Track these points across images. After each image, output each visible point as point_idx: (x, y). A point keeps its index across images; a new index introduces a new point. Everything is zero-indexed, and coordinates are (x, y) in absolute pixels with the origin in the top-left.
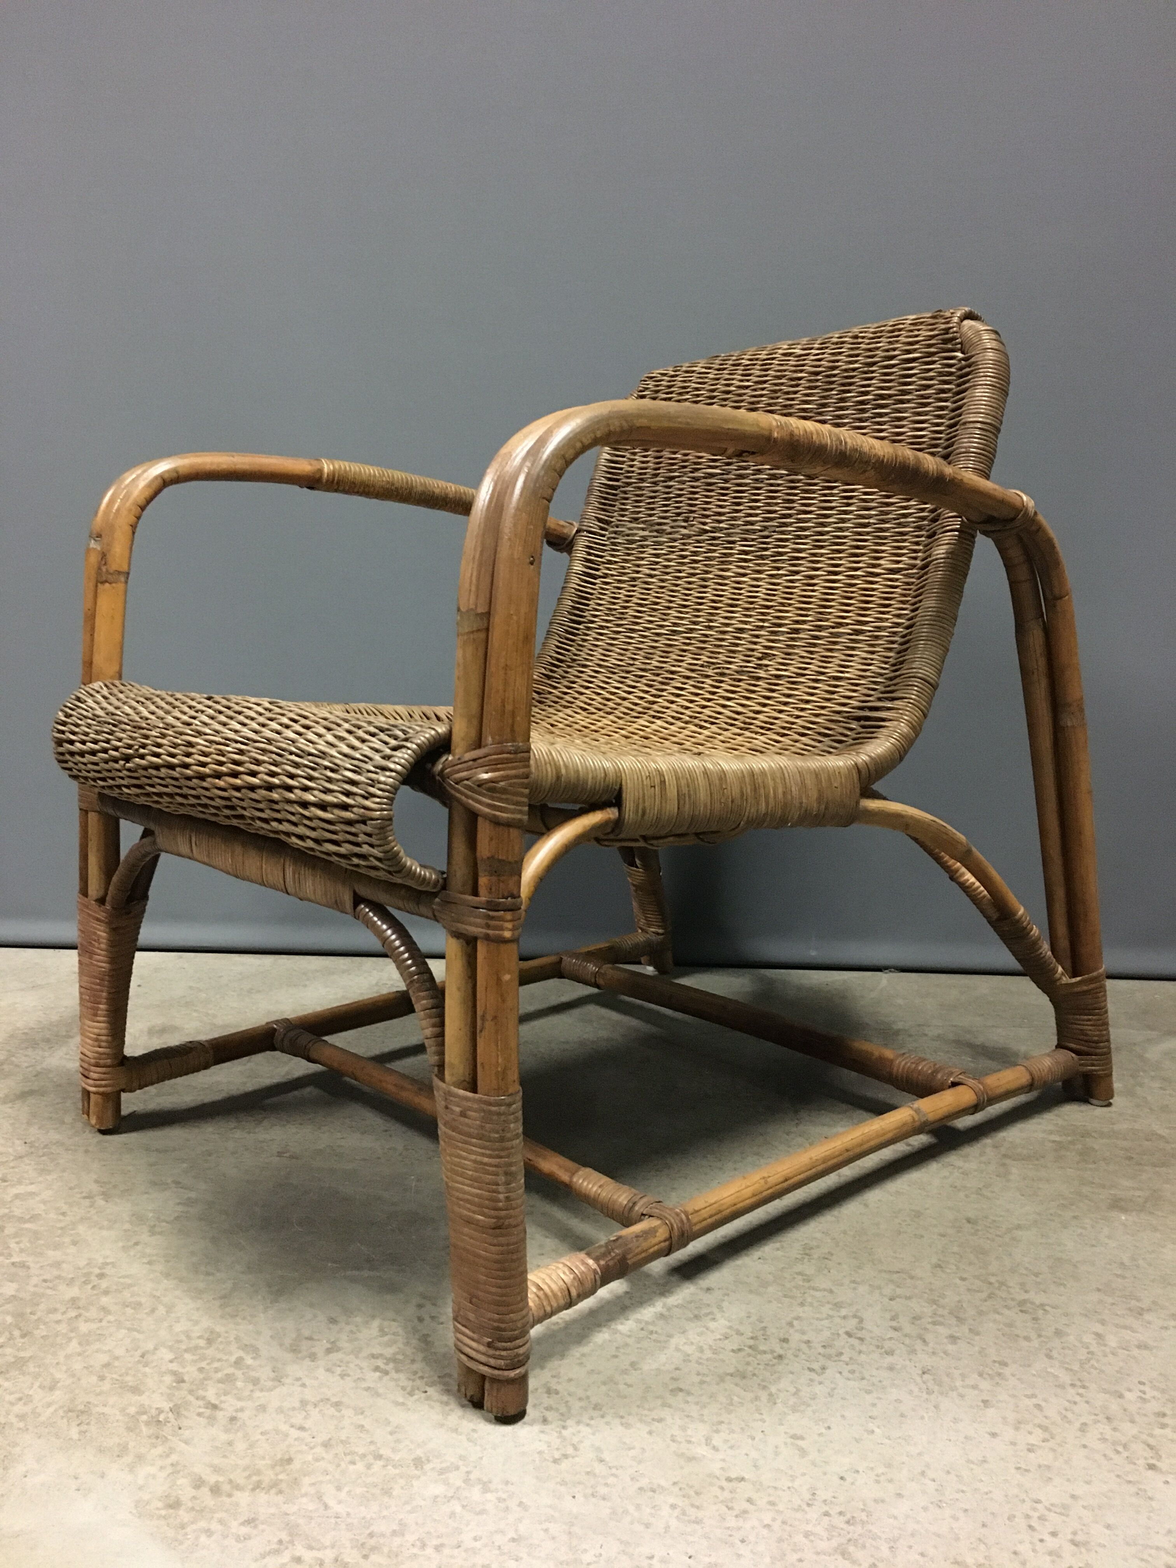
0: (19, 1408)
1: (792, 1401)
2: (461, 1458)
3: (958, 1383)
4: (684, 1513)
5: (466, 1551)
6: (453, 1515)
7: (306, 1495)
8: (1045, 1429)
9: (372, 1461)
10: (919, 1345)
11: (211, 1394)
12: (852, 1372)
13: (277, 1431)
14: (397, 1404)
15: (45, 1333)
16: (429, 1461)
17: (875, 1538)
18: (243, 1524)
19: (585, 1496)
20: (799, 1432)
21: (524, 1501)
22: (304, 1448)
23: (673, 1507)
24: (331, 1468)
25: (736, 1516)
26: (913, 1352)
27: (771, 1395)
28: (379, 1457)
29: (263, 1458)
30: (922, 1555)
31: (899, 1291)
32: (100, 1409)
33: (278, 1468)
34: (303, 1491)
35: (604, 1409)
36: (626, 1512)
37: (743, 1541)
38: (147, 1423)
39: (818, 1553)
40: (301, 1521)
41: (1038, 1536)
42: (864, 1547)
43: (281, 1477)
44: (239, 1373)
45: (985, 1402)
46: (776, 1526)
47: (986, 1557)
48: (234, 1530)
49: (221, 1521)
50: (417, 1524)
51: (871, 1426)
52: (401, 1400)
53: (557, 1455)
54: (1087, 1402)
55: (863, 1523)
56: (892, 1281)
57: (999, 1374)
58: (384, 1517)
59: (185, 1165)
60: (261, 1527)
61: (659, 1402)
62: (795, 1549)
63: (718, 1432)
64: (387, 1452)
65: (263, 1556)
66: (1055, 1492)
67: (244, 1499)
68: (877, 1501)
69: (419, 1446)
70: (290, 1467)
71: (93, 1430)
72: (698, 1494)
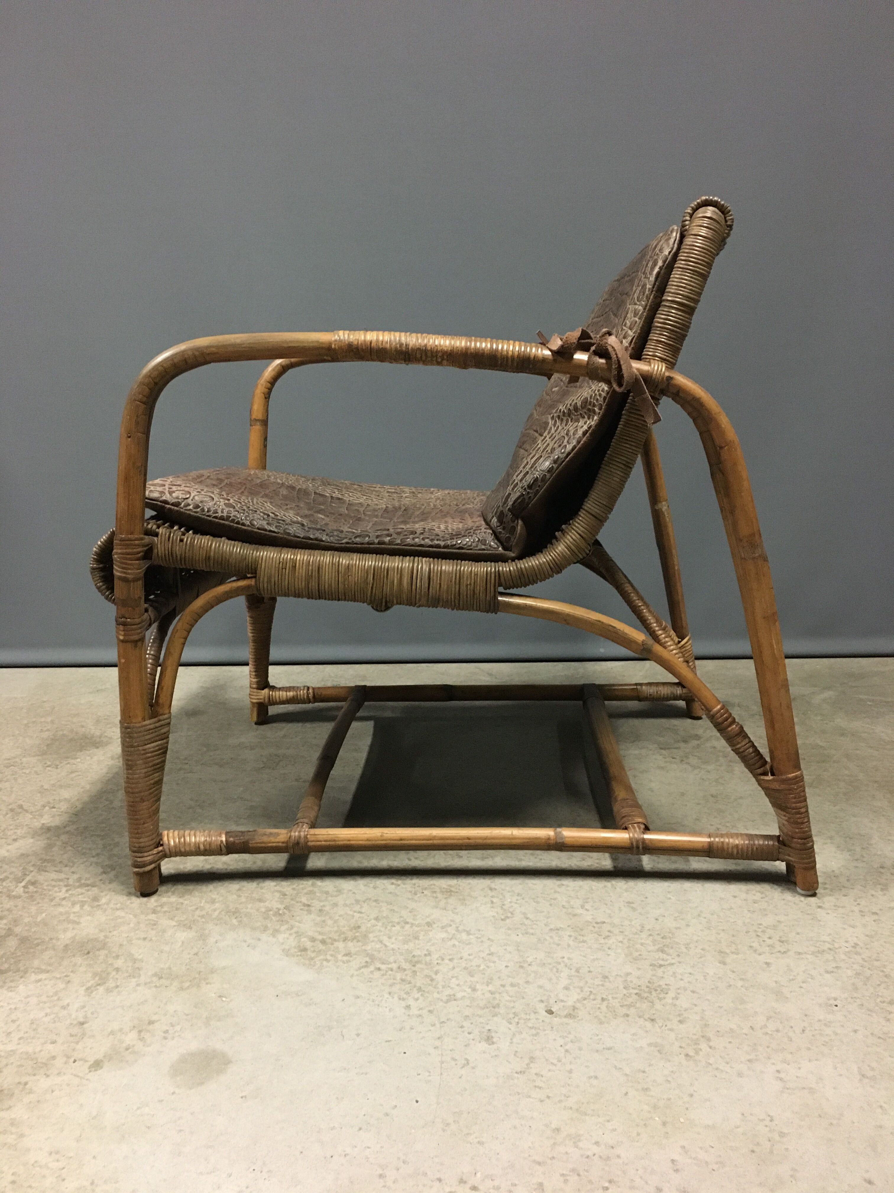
0: (198, 913)
2: (451, 921)
4: (576, 938)
5: (466, 960)
6: (454, 945)
7: (373, 941)
9: (404, 925)
11: (304, 900)
13: (347, 915)
14: (409, 899)
16: (434, 923)
17: (678, 943)
18: (344, 955)
19: (522, 934)
21: (490, 937)
22: (365, 921)
23: (570, 936)
24: (382, 929)
25: (604, 938)
28: (407, 923)
29: (344, 927)
30: (703, 949)
32: (244, 910)
33: (354, 931)
34: (371, 939)
36: (546, 939)
37: (609, 949)
38: (274, 915)
39: (649, 952)
40: (375, 953)
41: (761, 939)
42: (672, 948)
43: (357, 934)
44: (316, 890)
46: (625, 941)
48: (340, 959)
49: (332, 955)
50: (436, 950)
51: (669, 896)
52: (410, 897)
53: (503, 917)
55: (670, 938)
58: (418, 949)
60: (354, 956)
62: (637, 951)
63: (587, 902)
64: (410, 920)
65: (360, 968)
66: (769, 920)
67: (341, 945)
68: (677, 928)
69: (427, 917)
70: (360, 930)
71: (245, 920)
72: (582, 930)
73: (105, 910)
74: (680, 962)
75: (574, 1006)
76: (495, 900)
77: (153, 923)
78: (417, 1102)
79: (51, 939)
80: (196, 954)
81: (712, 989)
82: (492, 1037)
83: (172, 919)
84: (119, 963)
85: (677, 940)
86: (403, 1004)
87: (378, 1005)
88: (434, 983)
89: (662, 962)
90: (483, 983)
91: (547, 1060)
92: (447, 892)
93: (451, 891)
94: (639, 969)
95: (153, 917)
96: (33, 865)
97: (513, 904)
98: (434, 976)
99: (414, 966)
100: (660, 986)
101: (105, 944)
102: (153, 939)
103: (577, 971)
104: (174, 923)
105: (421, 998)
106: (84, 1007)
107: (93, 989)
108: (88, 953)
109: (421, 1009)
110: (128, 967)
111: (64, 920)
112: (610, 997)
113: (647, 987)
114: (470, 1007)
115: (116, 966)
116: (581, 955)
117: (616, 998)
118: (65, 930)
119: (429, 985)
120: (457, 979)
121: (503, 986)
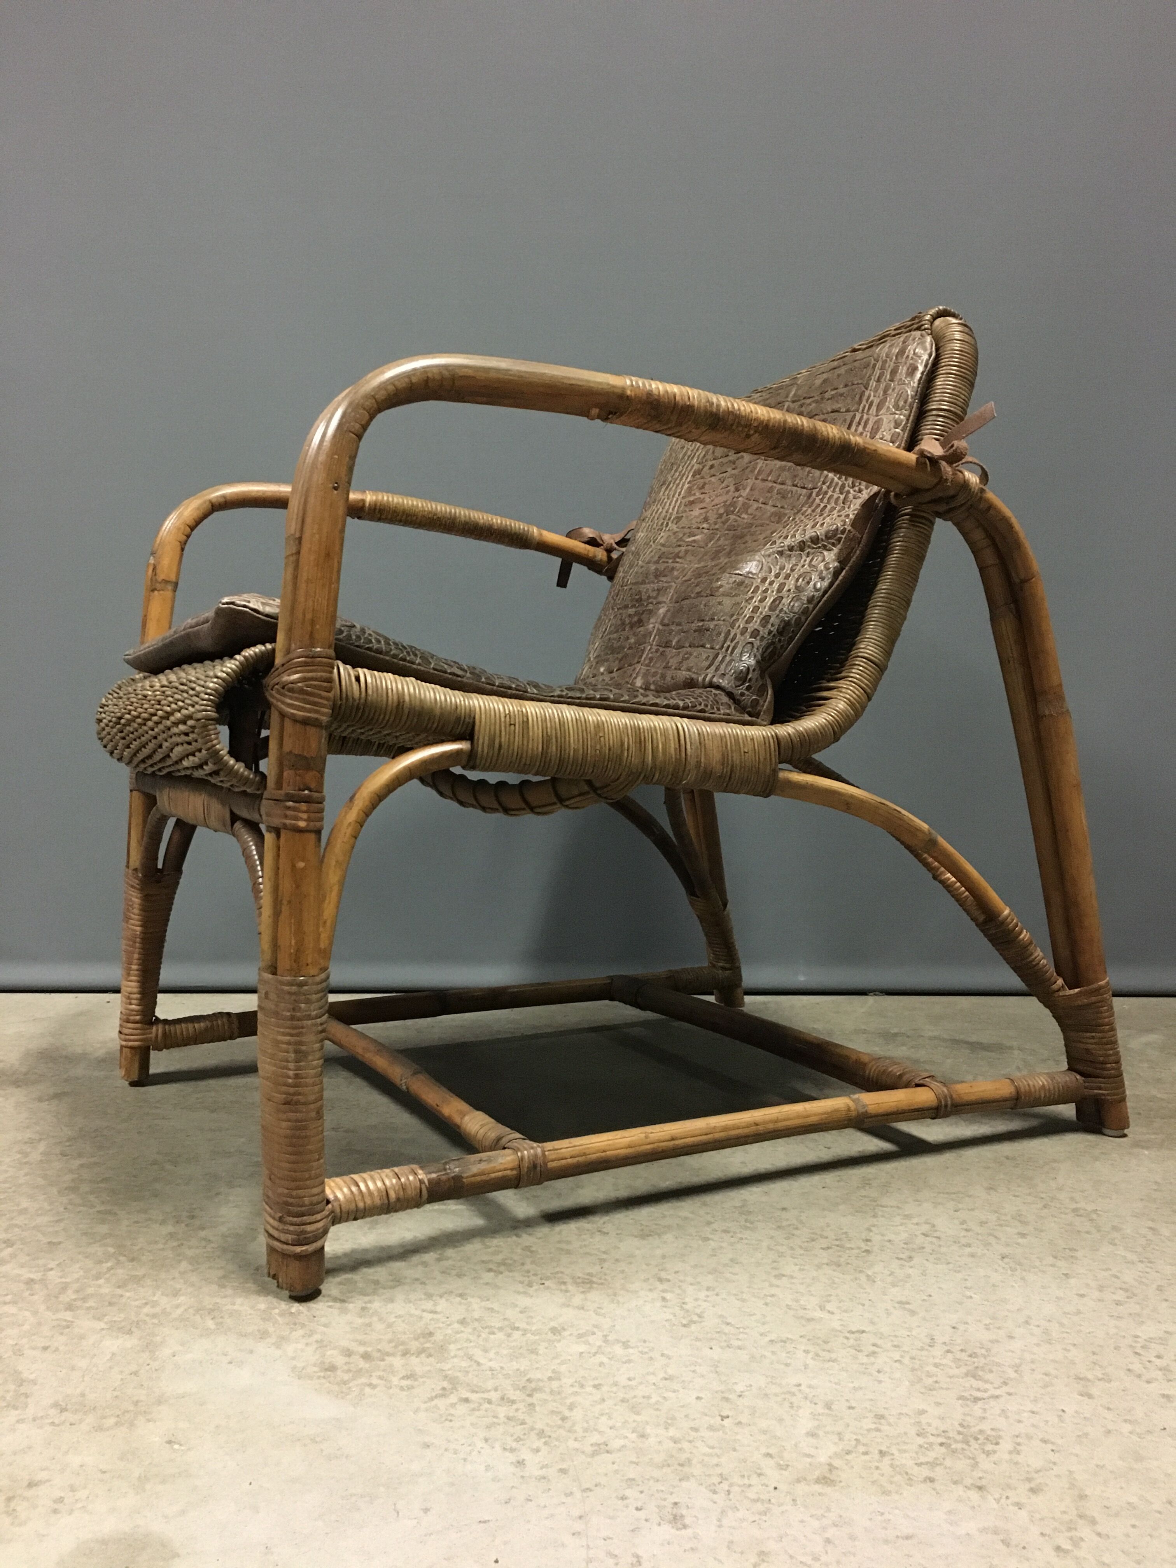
0: (147, 1310)
1: (890, 1279)
2: (595, 1326)
3: (1038, 1263)
6: (601, 1364)
7: (455, 1356)
8: (1126, 1290)
9: (510, 1331)
10: (992, 1240)
11: (336, 1292)
12: (939, 1259)
13: (411, 1315)
14: (519, 1293)
15: (152, 1258)
16: (564, 1329)
17: (998, 1365)
18: (403, 1378)
19: (722, 1348)
20: (904, 1300)
21: (665, 1352)
22: (441, 1325)
23: (807, 1352)
24: (471, 1337)
25: (867, 1356)
26: (989, 1244)
28: (517, 1329)
29: (405, 1333)
30: (1046, 1374)
31: (960, 1206)
32: (230, 1307)
33: (421, 1340)
34: (452, 1354)
35: (717, 1290)
36: (763, 1356)
37: (879, 1372)
38: (281, 1315)
39: (950, 1377)
40: (459, 1375)
41: (1144, 1359)
42: (991, 1371)
43: (427, 1345)
45: (1066, 1275)
46: (906, 1360)
47: (1103, 1374)
48: (395, 1383)
49: (380, 1378)
50: (570, 1372)
51: (968, 1293)
52: (522, 1290)
53: (685, 1322)
54: (1157, 1272)
55: (984, 1356)
56: (953, 1200)
57: (1072, 1256)
58: (537, 1368)
59: (242, 1140)
60: (421, 1380)
61: (767, 1284)
62: (929, 1375)
63: (829, 1301)
64: (523, 1325)
65: (432, 1399)
66: (1149, 1330)
67: (397, 1362)
68: (992, 1342)
69: (551, 1319)
70: (432, 1339)
71: (229, 1321)
72: (826, 1342)
74: (1010, 1394)
75: (830, 1465)
76: (668, 1296)
77: (64, 1323)
80: (135, 1373)
81: (1079, 1436)
82: (682, 1516)
83: (99, 1319)
85: (996, 1360)
86: (512, 1458)
87: (465, 1460)
88: (568, 1425)
89: (979, 1394)
90: (658, 1425)
91: (791, 1557)
92: (583, 1283)
93: (591, 1282)
94: (938, 1404)
95: (68, 1316)
97: (699, 1303)
98: (567, 1413)
99: (530, 1395)
100: (981, 1432)
102: (61, 1348)
103: (828, 1406)
104: (103, 1326)
105: (545, 1450)
109: (546, 1466)
112: (894, 1450)
113: (959, 1433)
114: (637, 1464)
116: (830, 1382)
117: (905, 1451)
119: (560, 1427)
120: (610, 1418)
121: (696, 1430)
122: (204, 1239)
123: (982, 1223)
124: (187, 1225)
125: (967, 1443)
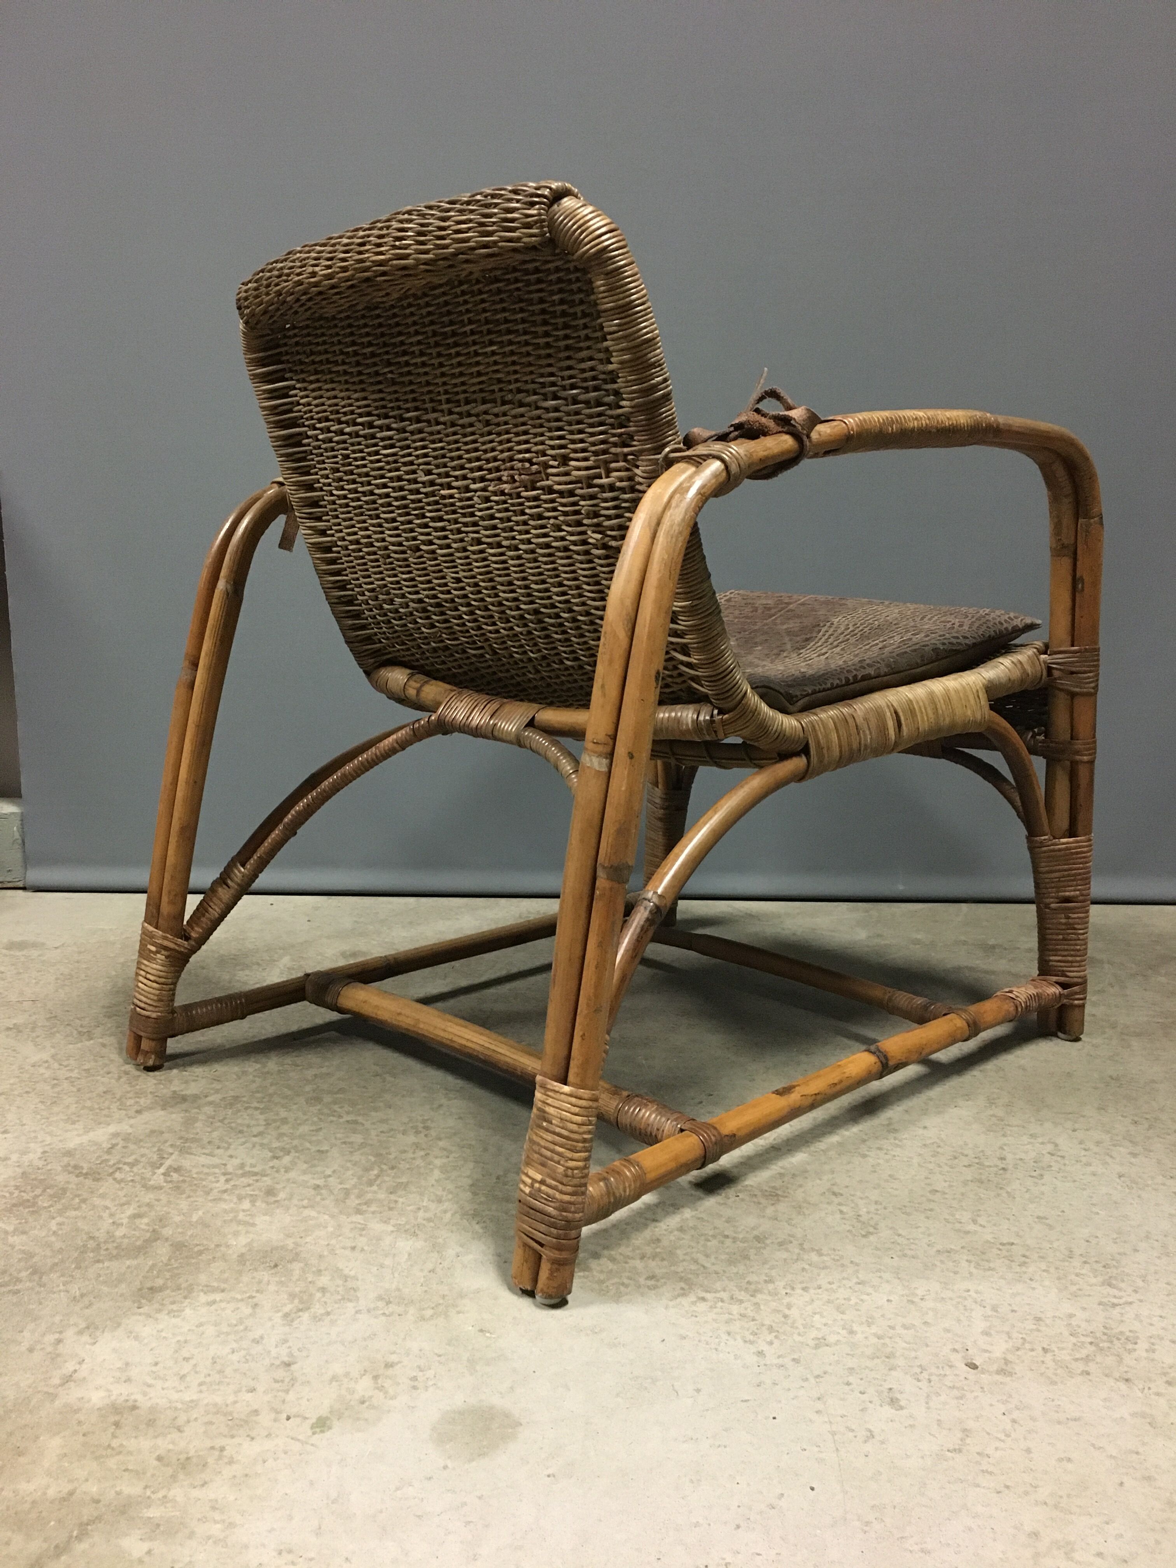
0: (421, 1214)
1: (1027, 1196)
2: (790, 1235)
3: (1150, 1182)
7: (684, 1260)
9: (722, 1239)
10: (1109, 1159)
12: (1066, 1177)
15: (408, 1166)
16: (765, 1238)
17: (1128, 1275)
18: (647, 1279)
19: (899, 1257)
20: (1041, 1214)
21: (853, 1260)
23: (969, 1261)
24: (693, 1244)
25: (1019, 1265)
26: (1107, 1163)
27: (1008, 1192)
28: (727, 1237)
30: (1168, 1284)
34: (680, 1258)
36: (934, 1265)
37: (1031, 1280)
39: (1090, 1285)
42: (1123, 1281)
43: (658, 1250)
46: (1052, 1270)
48: (643, 1283)
49: (630, 1278)
51: (1094, 1210)
53: (863, 1233)
55: (1115, 1267)
56: (1069, 1120)
60: (662, 1280)
62: (1073, 1283)
63: (979, 1216)
64: (731, 1234)
68: (1120, 1254)
69: (753, 1229)
72: (983, 1253)
73: (288, 1208)
74: (1141, 1301)
75: (1005, 1359)
76: (844, 1209)
77: (360, 1226)
78: (812, 1489)
79: (217, 1246)
80: (432, 1271)
82: (897, 1399)
83: (386, 1222)
84: (324, 1280)
85: (1126, 1270)
87: (717, 1350)
88: (789, 1321)
89: (1115, 1301)
90: (862, 1323)
91: (988, 1434)
93: (777, 1195)
94: (1084, 1309)
95: (359, 1218)
96: (172, 1146)
98: (787, 1312)
100: (1122, 1333)
101: (297, 1254)
102: (366, 1248)
103: (995, 1309)
104: (391, 1228)
105: (776, 1342)
106: (285, 1341)
107: (293, 1315)
108: (276, 1266)
109: (781, 1356)
110: (338, 1286)
111: (231, 1221)
112: (1054, 1347)
113: (1105, 1334)
114: (853, 1356)
115: (320, 1284)
116: (993, 1288)
117: (1063, 1349)
118: (236, 1234)
119: (784, 1323)
120: (822, 1316)
121: (892, 1328)
122: (445, 1149)
123: (1098, 1143)
124: (426, 1136)
125: (1111, 1342)
